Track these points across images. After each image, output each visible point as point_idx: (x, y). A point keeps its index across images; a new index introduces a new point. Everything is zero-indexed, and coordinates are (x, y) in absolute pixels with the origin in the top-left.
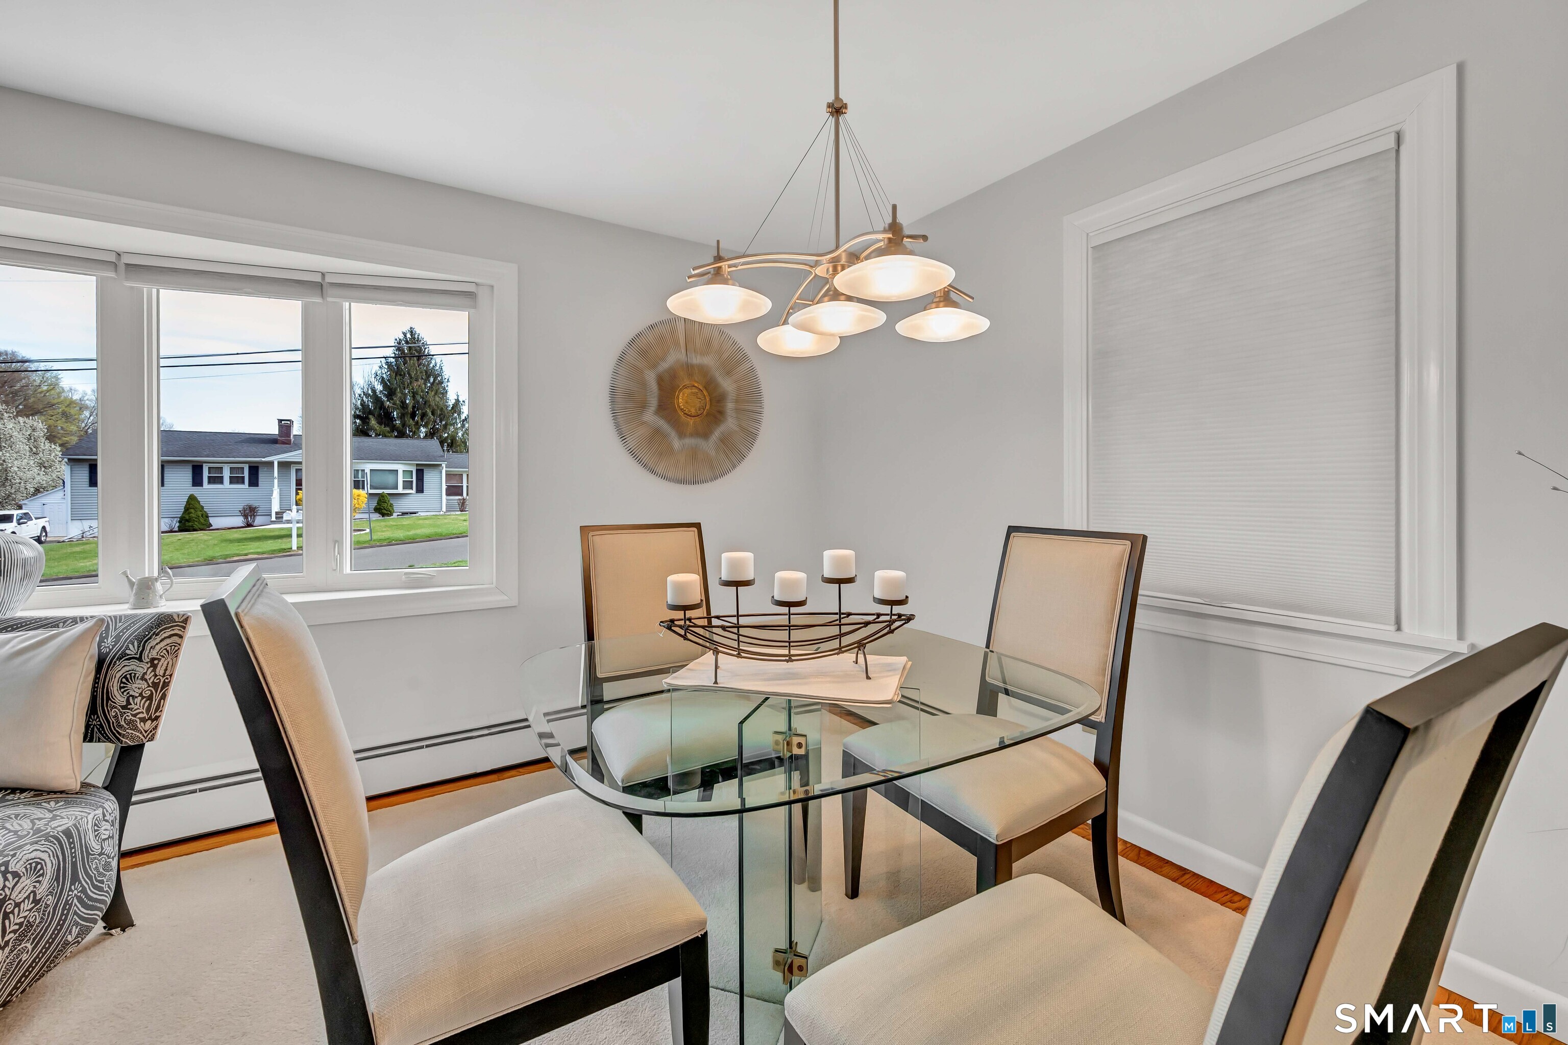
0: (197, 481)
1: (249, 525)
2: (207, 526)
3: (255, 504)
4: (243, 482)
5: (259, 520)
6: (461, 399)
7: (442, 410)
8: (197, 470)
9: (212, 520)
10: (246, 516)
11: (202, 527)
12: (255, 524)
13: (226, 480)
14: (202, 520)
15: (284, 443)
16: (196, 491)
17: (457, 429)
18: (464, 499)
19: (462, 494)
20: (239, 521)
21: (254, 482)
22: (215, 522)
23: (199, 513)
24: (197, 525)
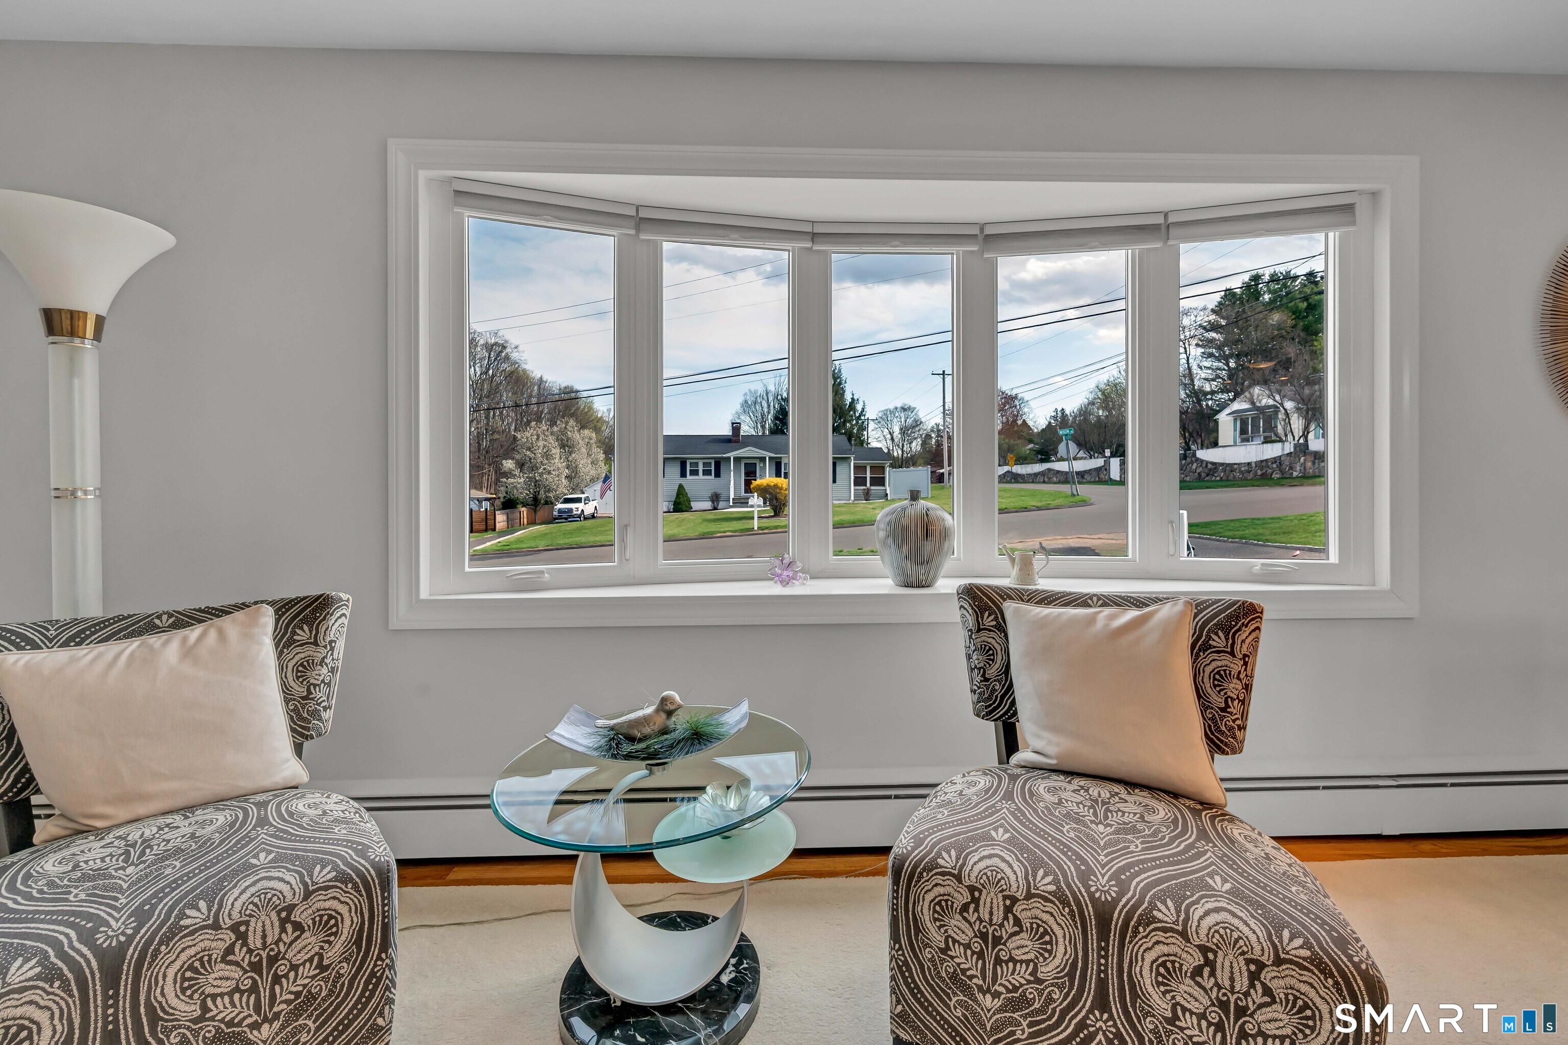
0: (683, 475)
1: (715, 509)
2: (689, 509)
3: (719, 492)
4: (711, 474)
5: (721, 504)
6: (856, 398)
7: (841, 408)
8: (683, 464)
9: (693, 504)
10: (713, 501)
11: (687, 509)
12: (719, 507)
13: (701, 472)
14: (687, 504)
15: (736, 442)
16: (682, 481)
17: (852, 425)
18: (868, 489)
19: (866, 485)
20: (708, 505)
21: (718, 475)
22: (695, 505)
23: (685, 498)
24: (684, 508)
